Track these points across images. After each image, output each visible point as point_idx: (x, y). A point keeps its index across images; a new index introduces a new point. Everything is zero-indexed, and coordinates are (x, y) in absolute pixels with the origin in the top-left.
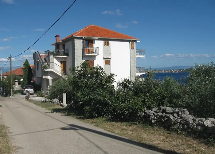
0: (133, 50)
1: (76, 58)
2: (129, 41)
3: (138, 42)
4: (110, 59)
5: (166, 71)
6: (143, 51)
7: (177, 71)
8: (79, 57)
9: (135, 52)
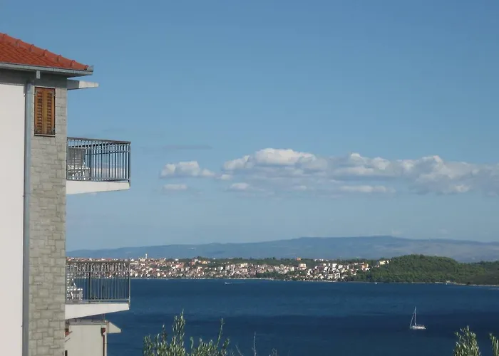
0: (46, 141)
2: (23, 77)
3: (82, 84)
5: (262, 269)
6: (120, 148)
7: (336, 272)
9: (64, 155)
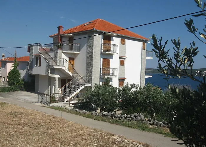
0: (144, 51)
1: (94, 56)
4: (125, 59)
8: (97, 55)
9: (146, 53)
